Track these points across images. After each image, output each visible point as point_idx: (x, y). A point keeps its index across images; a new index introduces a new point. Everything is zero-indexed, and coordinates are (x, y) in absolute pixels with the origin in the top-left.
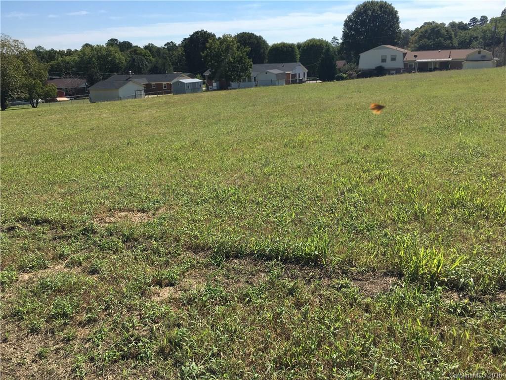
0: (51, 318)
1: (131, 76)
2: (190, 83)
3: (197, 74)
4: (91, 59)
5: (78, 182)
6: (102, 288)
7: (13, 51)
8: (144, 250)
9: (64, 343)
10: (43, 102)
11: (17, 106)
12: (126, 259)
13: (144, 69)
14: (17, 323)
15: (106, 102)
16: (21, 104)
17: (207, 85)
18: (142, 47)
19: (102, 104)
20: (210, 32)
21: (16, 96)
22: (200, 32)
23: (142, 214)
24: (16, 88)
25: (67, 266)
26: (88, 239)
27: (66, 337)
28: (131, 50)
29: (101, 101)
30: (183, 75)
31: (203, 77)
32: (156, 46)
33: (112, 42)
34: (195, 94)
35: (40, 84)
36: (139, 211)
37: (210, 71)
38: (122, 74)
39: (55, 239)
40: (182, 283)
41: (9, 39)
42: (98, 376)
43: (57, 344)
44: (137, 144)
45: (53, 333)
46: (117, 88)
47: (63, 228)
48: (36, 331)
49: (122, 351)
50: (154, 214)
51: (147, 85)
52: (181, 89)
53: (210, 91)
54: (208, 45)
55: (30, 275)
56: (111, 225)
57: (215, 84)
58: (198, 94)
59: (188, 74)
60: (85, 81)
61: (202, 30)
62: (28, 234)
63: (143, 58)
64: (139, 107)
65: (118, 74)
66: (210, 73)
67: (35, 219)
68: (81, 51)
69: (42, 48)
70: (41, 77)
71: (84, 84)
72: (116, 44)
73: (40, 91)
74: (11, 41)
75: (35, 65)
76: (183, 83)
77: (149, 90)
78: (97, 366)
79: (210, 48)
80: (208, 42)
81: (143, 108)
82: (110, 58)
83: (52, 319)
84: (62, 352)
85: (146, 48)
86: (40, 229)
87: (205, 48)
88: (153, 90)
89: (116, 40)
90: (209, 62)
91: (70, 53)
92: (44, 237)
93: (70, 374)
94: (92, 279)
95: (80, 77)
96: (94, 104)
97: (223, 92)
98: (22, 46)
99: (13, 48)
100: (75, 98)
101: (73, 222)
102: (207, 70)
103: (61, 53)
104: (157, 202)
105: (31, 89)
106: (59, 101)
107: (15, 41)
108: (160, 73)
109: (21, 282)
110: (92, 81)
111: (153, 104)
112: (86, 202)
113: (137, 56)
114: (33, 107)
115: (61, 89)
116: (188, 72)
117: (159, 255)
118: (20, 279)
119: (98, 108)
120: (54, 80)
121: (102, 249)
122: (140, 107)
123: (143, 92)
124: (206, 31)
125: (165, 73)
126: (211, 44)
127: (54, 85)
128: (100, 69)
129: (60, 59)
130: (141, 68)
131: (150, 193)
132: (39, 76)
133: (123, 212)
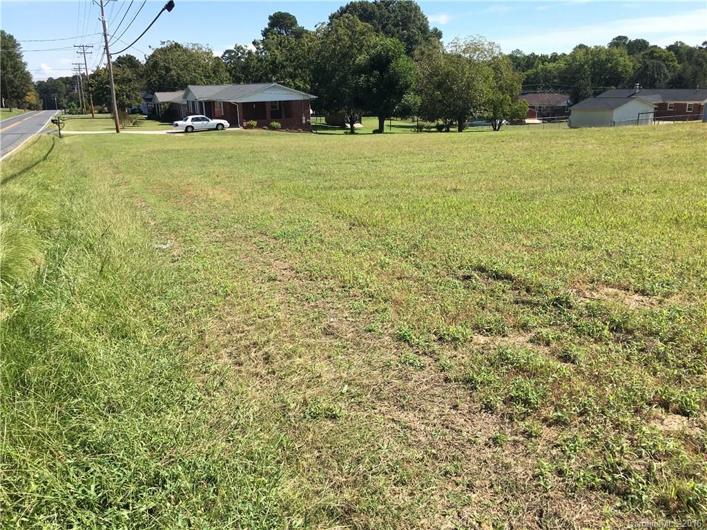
0: (509, 401)
1: (638, 91)
4: (583, 66)
5: (549, 235)
6: (579, 384)
7: (486, 57)
8: (643, 350)
9: (524, 437)
10: (507, 124)
11: (476, 127)
12: (613, 355)
13: (660, 81)
14: (469, 392)
15: (593, 128)
16: (480, 125)
18: (664, 47)
19: (587, 130)
21: (477, 114)
23: (641, 298)
24: (480, 105)
25: (531, 341)
26: (560, 313)
27: (527, 431)
28: (646, 52)
32: (688, 44)
33: (619, 42)
35: (508, 100)
36: (636, 292)
38: (624, 88)
39: (517, 302)
40: (702, 417)
41: (483, 41)
42: (567, 497)
43: (516, 435)
44: (638, 193)
45: (511, 419)
46: (612, 109)
47: (528, 290)
48: (491, 410)
49: (602, 478)
50: (660, 302)
51: (659, 105)
55: (487, 339)
56: (595, 303)
60: (567, 97)
62: (485, 288)
63: (663, 64)
64: (643, 137)
65: (617, 88)
67: (495, 272)
68: (571, 55)
69: (520, 53)
70: (511, 92)
71: (566, 102)
72: (624, 43)
73: (507, 109)
74: (486, 43)
75: (509, 75)
77: (661, 113)
78: (567, 484)
81: (650, 140)
82: (610, 65)
84: (521, 447)
85: (670, 48)
86: (500, 286)
88: (670, 113)
89: (625, 38)
91: (555, 58)
92: (505, 297)
93: (531, 479)
94: (567, 368)
95: (562, 91)
96: (576, 130)
98: (498, 50)
99: (486, 53)
100: (549, 121)
101: (541, 285)
103: (543, 59)
104: (668, 284)
105: (496, 106)
106: (528, 124)
107: (490, 44)
108: (686, 87)
109: (475, 344)
110: (576, 98)
111: (666, 132)
112: (560, 263)
113: (652, 61)
114: (495, 130)
115: (533, 107)
117: (666, 364)
118: (475, 341)
119: (582, 136)
120: (527, 96)
121: (579, 331)
122: (646, 137)
123: (651, 116)
125: (695, 88)
127: (525, 102)
128: (593, 80)
129: (541, 66)
130: (656, 80)
131: (657, 268)
132: (510, 89)
133: (612, 287)
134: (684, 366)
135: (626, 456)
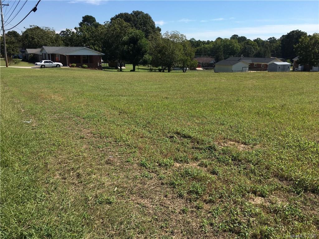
1: (242, 58)
2: (281, 65)
3: (287, 59)
4: (220, 47)
5: (206, 119)
6: (219, 184)
7: (180, 41)
8: (245, 169)
9: (196, 209)
10: (189, 70)
11: (176, 71)
12: (233, 171)
13: (251, 54)
14: (172, 189)
15: (224, 73)
16: (177, 70)
17: (294, 67)
18: (252, 40)
19: (222, 74)
20: (303, 31)
21: (176, 65)
22: (296, 31)
23: (244, 146)
24: (177, 61)
25: (199, 165)
26: (211, 153)
27: (197, 206)
28: (245, 42)
29: (221, 72)
30: (277, 59)
31: (292, 61)
32: (262, 39)
33: (235, 37)
34: (284, 73)
35: (189, 60)
36: (242, 143)
37: (298, 58)
38: (237, 56)
39: (193, 148)
40: (270, 197)
41: (179, 33)
42: (214, 235)
43: (193, 208)
44: (242, 101)
45: (190, 201)
46: (232, 65)
47: (198, 143)
48: (182, 197)
49: (229, 226)
50: (252, 148)
51: (251, 64)
52: (274, 68)
53: (295, 71)
54: (300, 40)
55: (180, 164)
56: (225, 148)
57: (300, 67)
58: (287, 73)
59: (281, 59)
60: (214, 59)
61: (297, 30)
62: (179, 142)
63: (252, 47)
65: (234, 57)
66: (298, 59)
67: (184, 134)
68: (215, 42)
69: (194, 39)
71: (213, 61)
72: (237, 38)
73: (189, 63)
74: (180, 35)
75: (189, 48)
76: (277, 65)
77: (252, 67)
78: (214, 230)
79: (301, 42)
80: (300, 38)
81: (247, 79)
82: (231, 47)
83: (190, 192)
84: (195, 214)
85: (255, 41)
86: (186, 141)
87: (298, 42)
88: (255, 68)
89: (237, 36)
90: (298, 52)
91: (208, 42)
92: (188, 146)
93: (199, 228)
94: (214, 177)
95: (211, 57)
96: (217, 73)
97: (307, 73)
98: (185, 38)
100: (206, 69)
101: (203, 141)
102: (296, 57)
103: (204, 43)
104: (255, 140)
105: (184, 62)
106: (198, 70)
107: (181, 35)
108: (261, 57)
109: (175, 167)
110: (217, 60)
111: (254, 76)
112: (211, 131)
113: (248, 46)
114: (184, 72)
115: (200, 63)
116: (281, 58)
117: (255, 175)
118: (175, 165)
119: (220, 76)
120: (197, 58)
121: (219, 160)
122: (245, 77)
123: (248, 68)
124: (300, 31)
125: (265, 57)
126: (303, 39)
127: (196, 61)
128: (224, 53)
129: (203, 46)
130: (249, 53)
131: (250, 133)
132: (190, 55)
133: (232, 141)
134: (262, 175)
135: (239, 216)
